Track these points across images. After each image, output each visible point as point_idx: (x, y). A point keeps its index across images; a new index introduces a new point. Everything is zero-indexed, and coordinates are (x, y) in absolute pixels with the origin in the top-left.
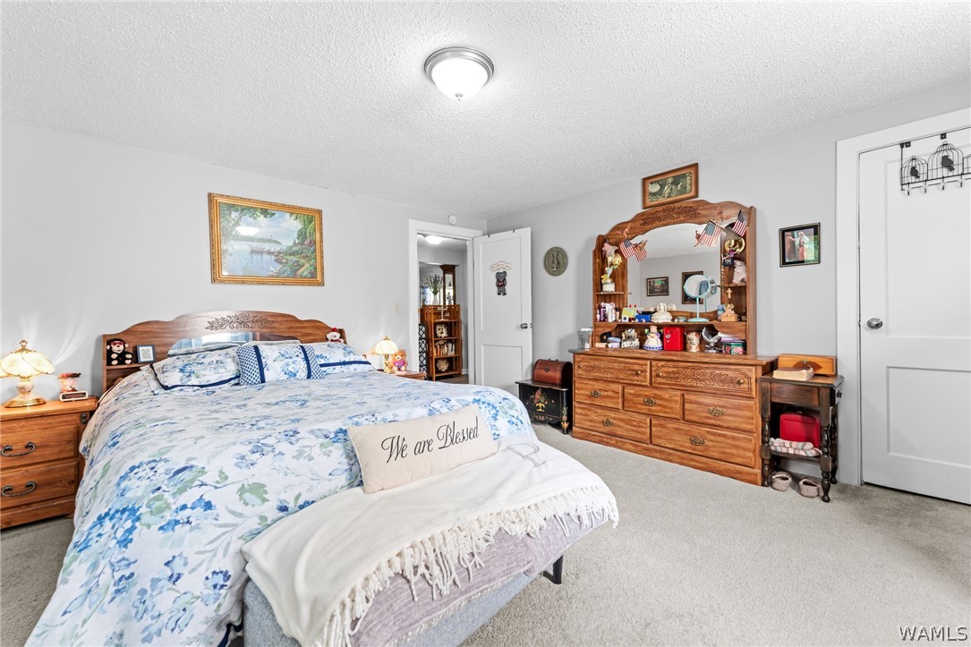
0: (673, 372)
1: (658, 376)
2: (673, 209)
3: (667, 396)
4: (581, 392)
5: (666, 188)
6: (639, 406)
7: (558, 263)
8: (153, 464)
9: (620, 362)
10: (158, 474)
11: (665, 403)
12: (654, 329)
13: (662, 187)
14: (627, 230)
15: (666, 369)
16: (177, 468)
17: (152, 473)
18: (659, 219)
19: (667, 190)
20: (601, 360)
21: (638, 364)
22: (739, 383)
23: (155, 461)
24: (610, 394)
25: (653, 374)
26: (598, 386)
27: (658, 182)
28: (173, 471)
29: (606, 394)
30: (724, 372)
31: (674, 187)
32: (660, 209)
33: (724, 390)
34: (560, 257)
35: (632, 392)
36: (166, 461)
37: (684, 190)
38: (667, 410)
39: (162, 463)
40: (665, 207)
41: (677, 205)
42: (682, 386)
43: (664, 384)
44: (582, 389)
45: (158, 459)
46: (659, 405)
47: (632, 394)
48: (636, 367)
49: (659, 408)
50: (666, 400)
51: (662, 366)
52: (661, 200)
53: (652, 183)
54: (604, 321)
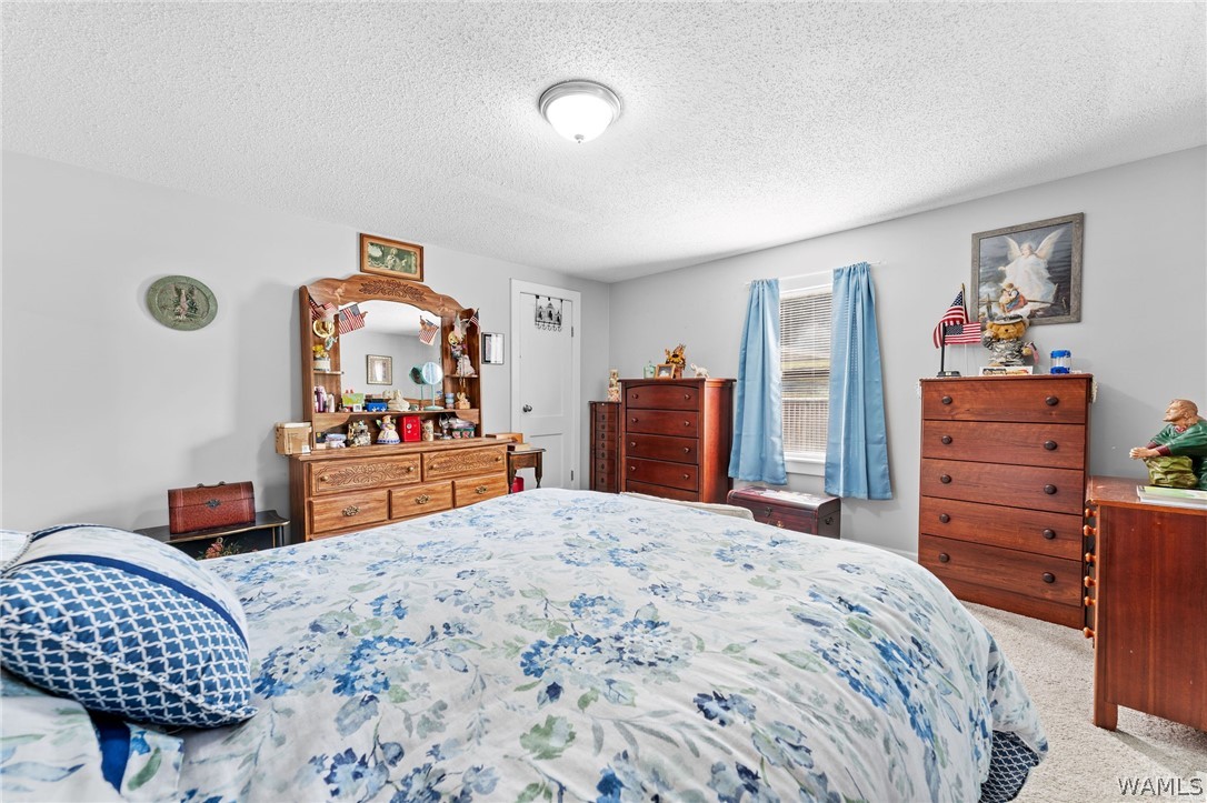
0: (445, 462)
1: (432, 468)
2: (399, 285)
3: (440, 488)
4: (325, 516)
5: (389, 257)
6: (411, 508)
7: (193, 307)
8: (832, 655)
9: (386, 462)
10: (836, 641)
11: (438, 496)
12: (387, 420)
13: (384, 254)
14: (339, 290)
15: (438, 460)
16: (812, 627)
17: (840, 648)
18: (383, 291)
19: (389, 260)
20: (358, 464)
21: (409, 460)
22: (497, 460)
23: (826, 656)
24: (372, 505)
25: (425, 467)
26: (351, 500)
27: (380, 246)
28: (819, 629)
29: (366, 506)
30: (486, 453)
31: (398, 260)
32: (384, 279)
33: (487, 469)
34: (197, 296)
35: (402, 494)
36: (813, 643)
37: (408, 268)
38: (440, 503)
39: (820, 645)
40: (390, 279)
41: (402, 282)
42: (454, 473)
43: (436, 476)
44: (326, 511)
45: (821, 654)
46: (432, 500)
47: (402, 497)
48: (407, 464)
49: (432, 503)
50: (438, 492)
51: (435, 457)
52: (382, 269)
53: (372, 244)
54: (324, 411)
